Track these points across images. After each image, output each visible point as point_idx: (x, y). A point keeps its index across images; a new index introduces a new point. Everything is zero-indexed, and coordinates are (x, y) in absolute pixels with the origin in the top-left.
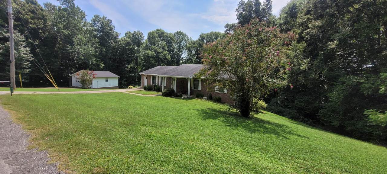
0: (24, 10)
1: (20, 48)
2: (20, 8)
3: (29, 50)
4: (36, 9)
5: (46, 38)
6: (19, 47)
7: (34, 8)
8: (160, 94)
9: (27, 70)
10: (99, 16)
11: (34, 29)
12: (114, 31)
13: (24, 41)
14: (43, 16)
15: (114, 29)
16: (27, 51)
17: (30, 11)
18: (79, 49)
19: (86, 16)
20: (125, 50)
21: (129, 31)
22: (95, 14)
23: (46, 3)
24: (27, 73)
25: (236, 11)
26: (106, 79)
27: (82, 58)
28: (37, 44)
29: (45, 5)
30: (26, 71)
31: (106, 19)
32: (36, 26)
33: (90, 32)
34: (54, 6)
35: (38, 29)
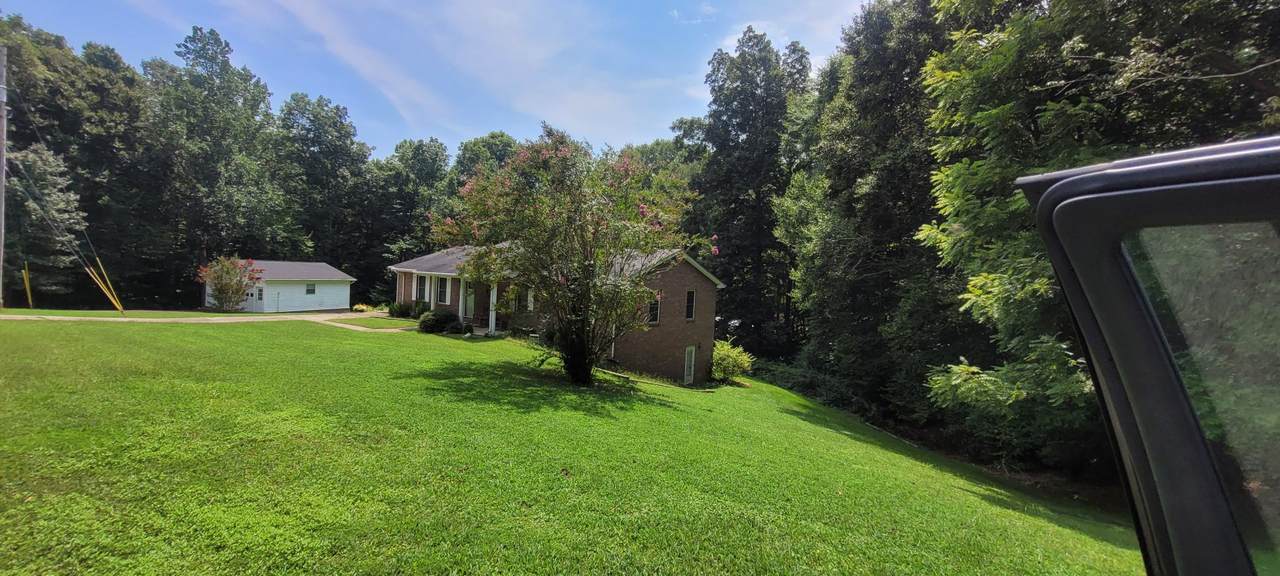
0: (72, 84)
1: (49, 195)
2: (62, 80)
3: (76, 200)
4: (111, 82)
5: (133, 165)
6: (46, 191)
7: (104, 78)
8: (415, 324)
9: (67, 259)
10: (307, 96)
11: (98, 137)
12: (355, 139)
13: (62, 174)
14: (129, 100)
15: (354, 135)
16: (68, 202)
17: (90, 87)
18: (230, 196)
19: (270, 95)
20: (387, 198)
21: (408, 140)
22: (294, 92)
23: (148, 59)
24: (65, 268)
25: (706, 82)
26: (308, 285)
27: (241, 221)
28: (105, 181)
29: (145, 66)
30: (63, 261)
31: (327, 105)
32: (102, 130)
33: (278, 143)
34: (173, 70)
35: (111, 138)
